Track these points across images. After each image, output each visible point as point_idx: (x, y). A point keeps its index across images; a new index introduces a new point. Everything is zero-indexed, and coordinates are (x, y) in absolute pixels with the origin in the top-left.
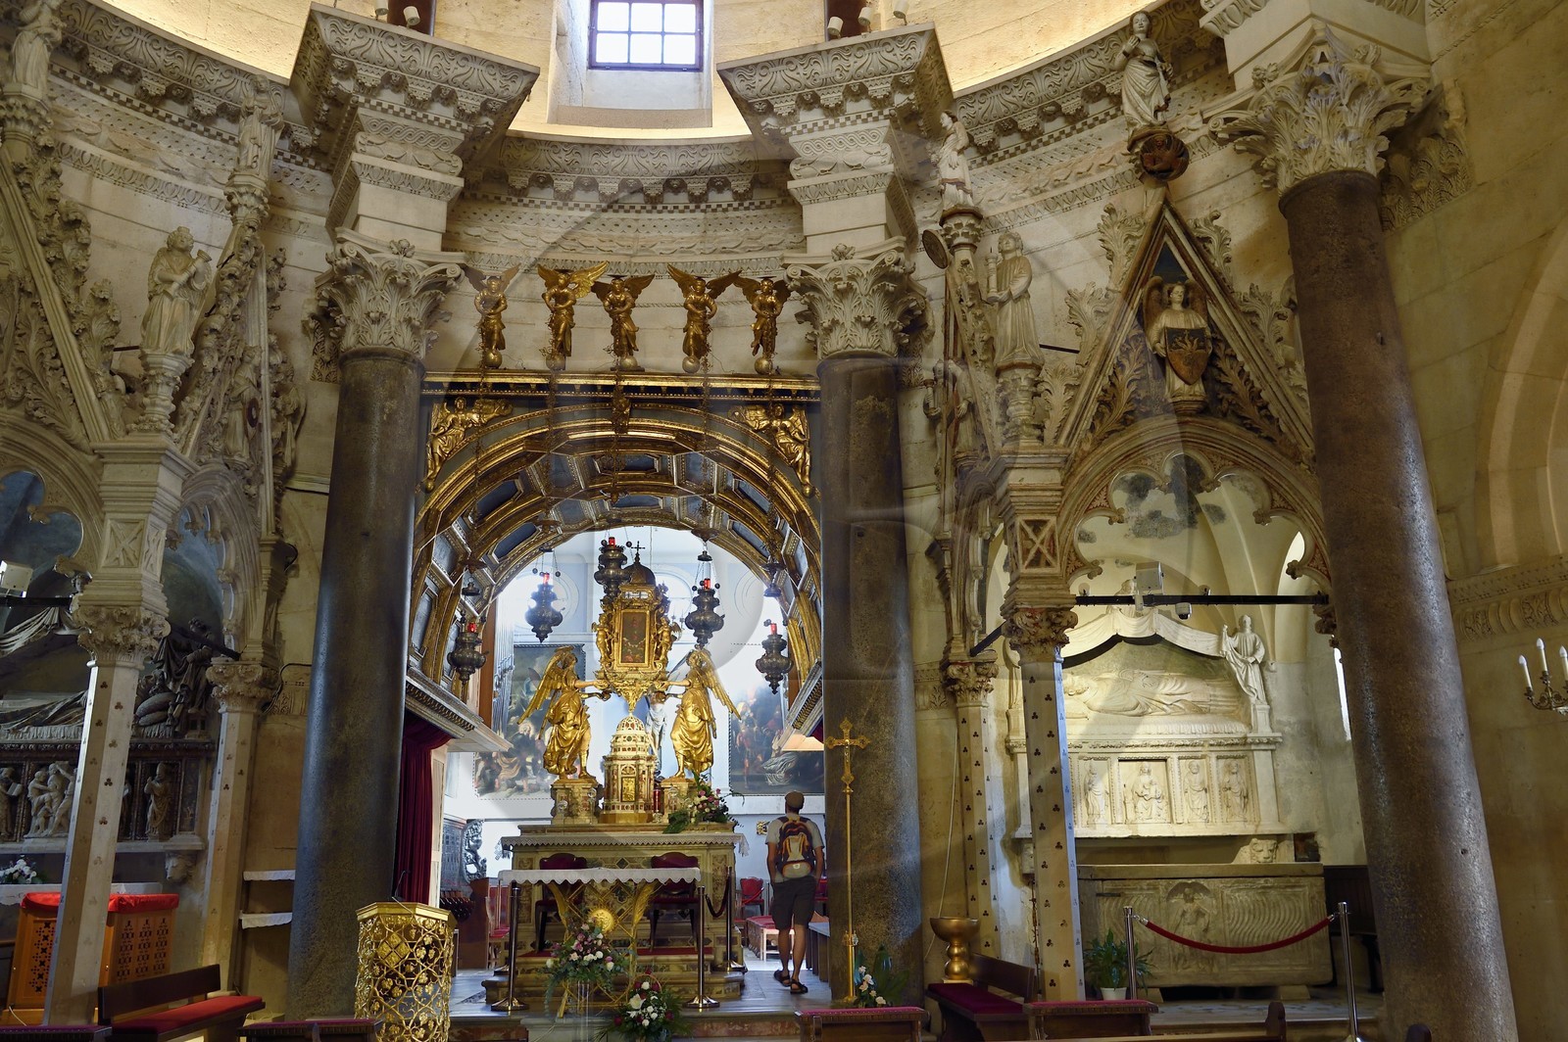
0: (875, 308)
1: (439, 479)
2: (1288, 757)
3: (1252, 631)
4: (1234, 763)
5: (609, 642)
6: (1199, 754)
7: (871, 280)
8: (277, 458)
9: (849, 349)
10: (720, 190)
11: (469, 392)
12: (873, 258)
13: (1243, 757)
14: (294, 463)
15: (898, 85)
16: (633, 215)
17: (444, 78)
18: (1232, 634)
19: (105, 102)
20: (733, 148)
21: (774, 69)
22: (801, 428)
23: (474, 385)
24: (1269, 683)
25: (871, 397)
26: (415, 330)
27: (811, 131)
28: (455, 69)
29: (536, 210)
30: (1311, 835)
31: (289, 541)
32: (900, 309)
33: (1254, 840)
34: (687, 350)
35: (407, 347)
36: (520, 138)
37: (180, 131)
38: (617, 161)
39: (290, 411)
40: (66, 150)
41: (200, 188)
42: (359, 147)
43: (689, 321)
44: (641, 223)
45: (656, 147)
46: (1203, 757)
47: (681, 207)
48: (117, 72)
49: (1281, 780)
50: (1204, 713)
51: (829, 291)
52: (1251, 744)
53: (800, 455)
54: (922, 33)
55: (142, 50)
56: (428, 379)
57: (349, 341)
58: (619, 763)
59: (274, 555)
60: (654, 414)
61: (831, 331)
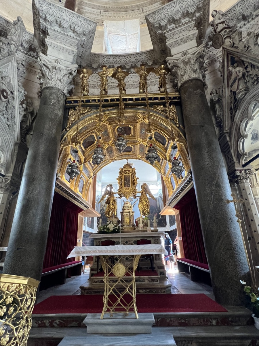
0: (197, 67)
1: (70, 128)
5: (121, 182)
7: (195, 59)
9: (190, 79)
11: (79, 104)
12: (194, 53)
14: (31, 126)
15: (198, 10)
22: (174, 109)
25: (199, 90)
26: (62, 83)
27: (171, 30)
28: (74, 19)
35: (60, 88)
36: (95, 54)
39: (29, 111)
43: (140, 79)
45: (129, 55)
51: (182, 65)
53: (175, 116)
56: (67, 100)
58: (124, 213)
60: (132, 108)
61: (183, 76)
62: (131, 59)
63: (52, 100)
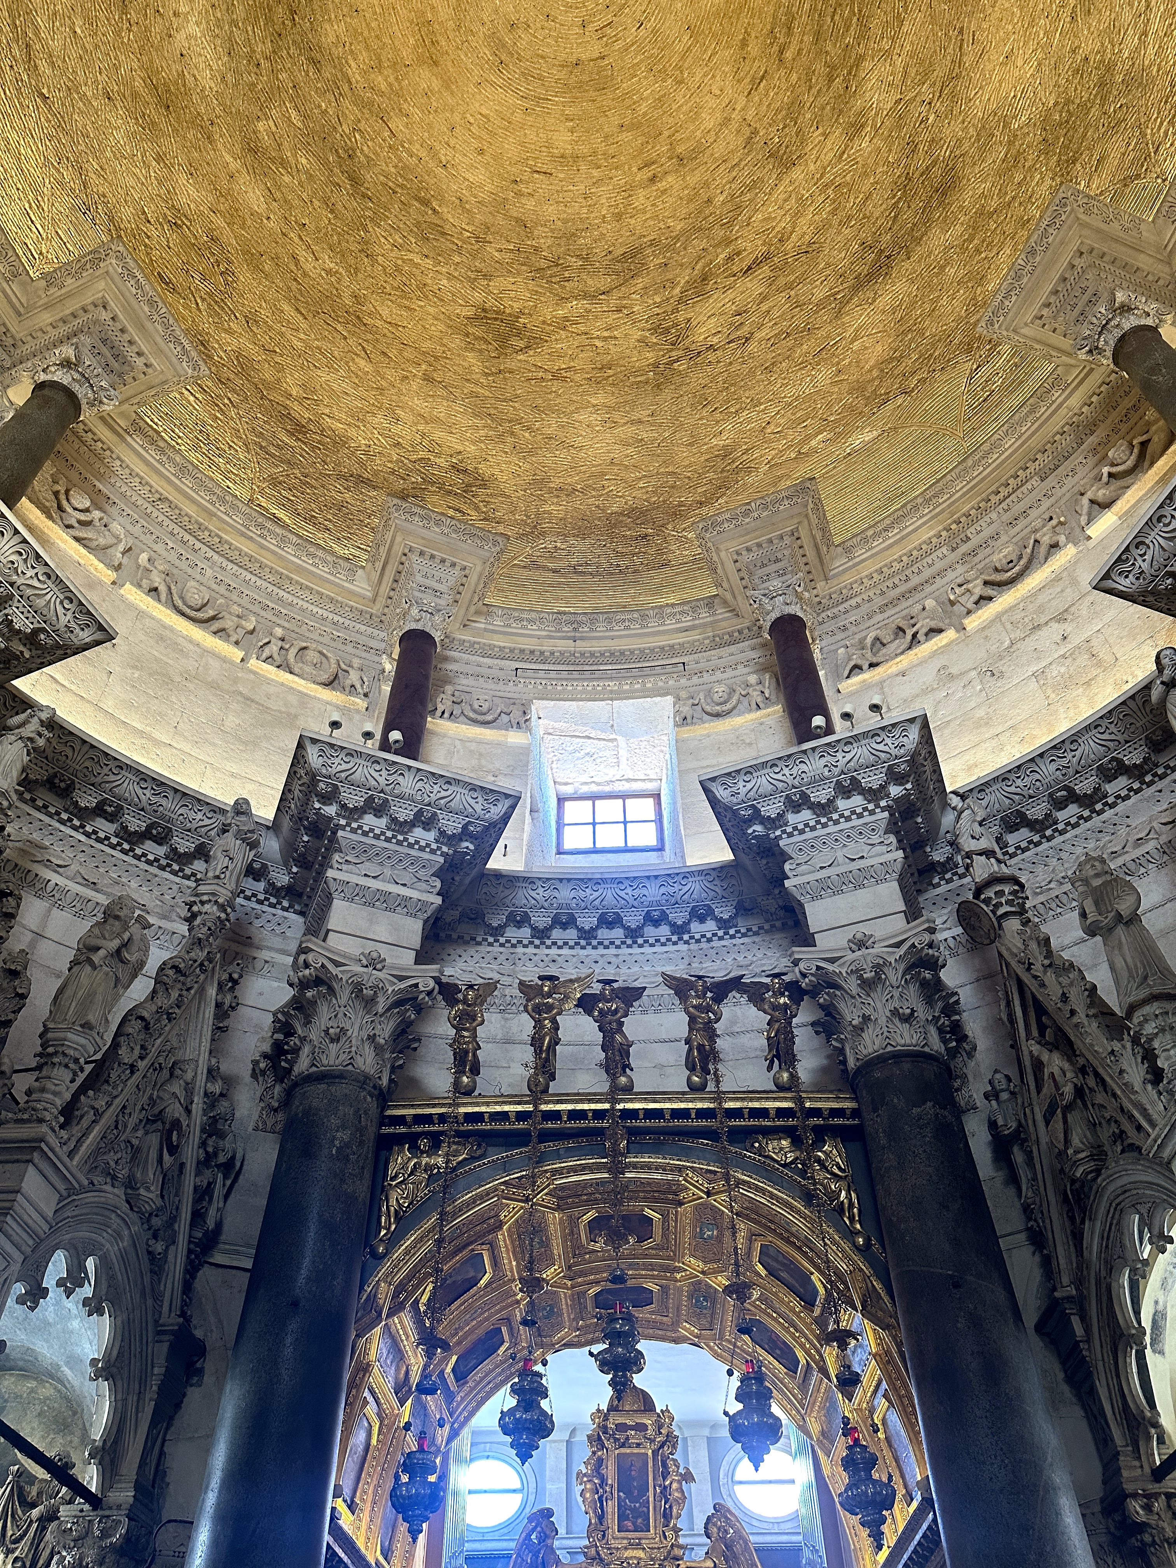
0: (913, 1000)
1: (394, 1240)
7: (901, 967)
8: (198, 1216)
9: (890, 1049)
10: (702, 920)
11: (436, 1128)
12: (898, 945)
14: (219, 1225)
15: (895, 777)
16: (612, 951)
17: (427, 800)
19: (83, 838)
20: (713, 873)
21: (758, 773)
22: (838, 1160)
23: (442, 1118)
25: (930, 1103)
26: (379, 1050)
27: (802, 832)
28: (437, 792)
29: (512, 950)
31: (198, 1333)
32: (940, 1004)
34: (691, 1066)
35: (367, 1070)
36: (498, 875)
37: (153, 870)
38: (596, 894)
39: (222, 1159)
40: (30, 877)
41: (164, 924)
42: (336, 865)
43: (691, 1029)
44: (621, 958)
45: (635, 877)
47: (663, 940)
48: (99, 811)
51: (852, 985)
53: (843, 1193)
54: (912, 721)
55: (129, 788)
56: (389, 1112)
57: (303, 1065)
59: (173, 1349)
60: (656, 1148)
61: (862, 1030)
62: (645, 892)
63: (339, 1134)
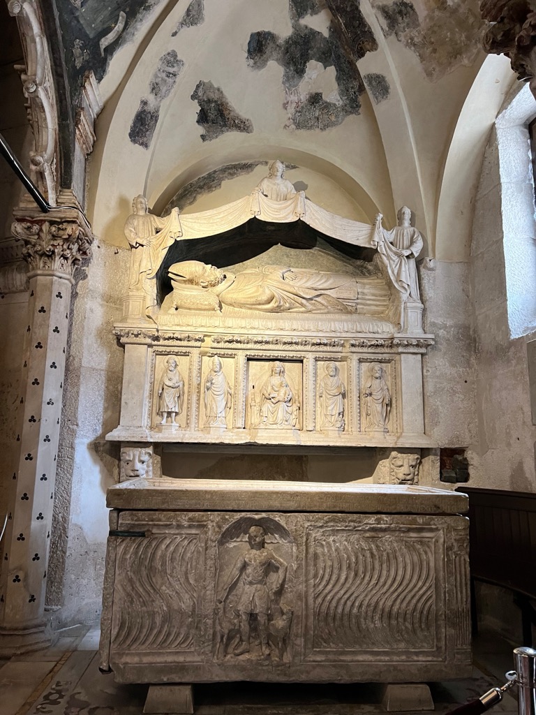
2: (440, 363)
3: (412, 224)
4: (377, 366)
6: (339, 355)
13: (389, 361)
18: (388, 227)
24: (425, 282)
30: (461, 451)
33: (394, 454)
46: (343, 360)
49: (430, 388)
50: (350, 313)
52: (398, 345)
